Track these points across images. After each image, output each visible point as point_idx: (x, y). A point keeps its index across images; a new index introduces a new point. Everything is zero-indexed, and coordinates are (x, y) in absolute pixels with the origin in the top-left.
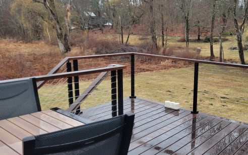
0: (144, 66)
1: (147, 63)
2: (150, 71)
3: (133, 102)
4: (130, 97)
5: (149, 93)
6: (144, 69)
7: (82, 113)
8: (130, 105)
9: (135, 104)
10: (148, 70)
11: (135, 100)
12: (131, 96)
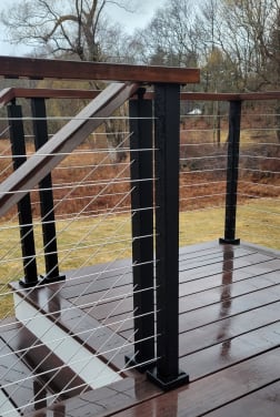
0: (260, 187)
1: (266, 181)
2: (272, 196)
3: (229, 256)
4: (221, 241)
5: (268, 241)
6: (258, 193)
7: (64, 278)
8: (221, 265)
9: (236, 263)
10: (266, 195)
11: (237, 251)
12: (223, 237)
